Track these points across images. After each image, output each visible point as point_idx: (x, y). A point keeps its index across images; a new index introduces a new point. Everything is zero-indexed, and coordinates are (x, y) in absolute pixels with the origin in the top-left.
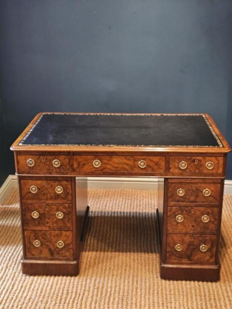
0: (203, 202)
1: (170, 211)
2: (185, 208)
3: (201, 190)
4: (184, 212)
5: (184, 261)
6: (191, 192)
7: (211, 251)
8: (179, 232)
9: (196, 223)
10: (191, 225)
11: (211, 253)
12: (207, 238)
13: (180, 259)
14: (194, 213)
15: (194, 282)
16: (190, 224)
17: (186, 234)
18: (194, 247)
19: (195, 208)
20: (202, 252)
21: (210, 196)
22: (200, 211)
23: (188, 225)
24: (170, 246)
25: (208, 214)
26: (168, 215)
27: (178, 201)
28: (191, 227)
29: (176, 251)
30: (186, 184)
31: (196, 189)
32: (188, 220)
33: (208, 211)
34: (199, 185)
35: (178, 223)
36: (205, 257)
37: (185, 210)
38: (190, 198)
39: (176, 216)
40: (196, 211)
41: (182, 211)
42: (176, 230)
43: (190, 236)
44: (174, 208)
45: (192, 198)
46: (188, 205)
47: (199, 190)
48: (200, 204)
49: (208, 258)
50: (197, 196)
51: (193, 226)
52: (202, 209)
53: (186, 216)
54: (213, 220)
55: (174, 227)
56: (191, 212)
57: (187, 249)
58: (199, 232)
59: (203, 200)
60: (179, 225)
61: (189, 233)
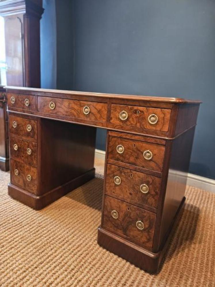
0: (143, 167)
1: (109, 169)
2: (124, 169)
3: (142, 150)
4: (123, 174)
5: (120, 232)
6: (131, 151)
7: (148, 232)
8: (116, 196)
9: (134, 191)
10: (130, 192)
11: (149, 235)
12: (145, 214)
13: (115, 229)
14: (132, 178)
15: (127, 262)
16: (128, 190)
17: (123, 201)
18: (131, 220)
19: (134, 172)
20: (139, 230)
21: (151, 160)
22: (139, 177)
23: (125, 191)
24: (107, 209)
25: (148, 183)
26: (107, 173)
27: (118, 159)
28: (129, 194)
29: (112, 217)
30: (126, 140)
31: (137, 148)
32: (125, 184)
33: (148, 179)
34: (141, 144)
35: (116, 185)
36: (142, 237)
37: (123, 172)
38: (130, 158)
39: (114, 176)
40: (135, 176)
41: (121, 172)
42: (114, 193)
43: (127, 205)
44: (113, 166)
45: (132, 159)
46: (127, 166)
47: (139, 151)
48: (139, 169)
49: (144, 239)
50: (137, 158)
51: (131, 194)
52: (142, 175)
53: (124, 179)
54: (153, 193)
55: (112, 188)
56: (130, 176)
57: (123, 220)
58: (136, 203)
59: (143, 164)
60: (117, 188)
61: (126, 201)
